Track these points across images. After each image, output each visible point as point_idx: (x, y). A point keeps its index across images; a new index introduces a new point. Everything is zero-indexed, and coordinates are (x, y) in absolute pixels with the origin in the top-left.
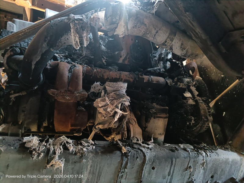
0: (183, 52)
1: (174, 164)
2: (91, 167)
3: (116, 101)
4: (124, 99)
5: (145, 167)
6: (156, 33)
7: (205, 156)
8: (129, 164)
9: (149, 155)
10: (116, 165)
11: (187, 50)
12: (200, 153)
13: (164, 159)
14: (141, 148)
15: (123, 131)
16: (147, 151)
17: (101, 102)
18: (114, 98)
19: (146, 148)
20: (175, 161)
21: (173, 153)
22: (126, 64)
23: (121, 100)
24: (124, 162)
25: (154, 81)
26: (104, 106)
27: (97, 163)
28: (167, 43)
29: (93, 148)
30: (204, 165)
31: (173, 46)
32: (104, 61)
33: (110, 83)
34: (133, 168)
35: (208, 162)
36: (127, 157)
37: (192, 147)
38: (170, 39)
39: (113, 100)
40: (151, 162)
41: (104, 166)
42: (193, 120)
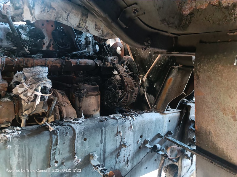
0: (99, 33)
1: (104, 132)
2: (19, 151)
3: (35, 85)
4: (43, 82)
5: (76, 140)
6: (68, 16)
7: (132, 120)
8: (59, 141)
9: (78, 128)
10: (47, 144)
11: (102, 30)
12: (127, 119)
13: (93, 130)
14: (71, 125)
15: (55, 114)
16: (77, 126)
17: (20, 88)
18: (33, 82)
19: (76, 123)
20: (105, 129)
21: (102, 123)
22: (51, 50)
23: (40, 83)
24: (54, 140)
25: (82, 64)
26: (24, 92)
27: (25, 146)
28: (81, 25)
29: (18, 133)
30: (132, 128)
31: (88, 28)
32: (26, 50)
33: (27, 68)
34: (64, 143)
35: (135, 124)
36: (56, 134)
37: (121, 115)
38: (83, 21)
39: (31, 84)
40: (82, 135)
41: (33, 147)
42: (120, 93)
